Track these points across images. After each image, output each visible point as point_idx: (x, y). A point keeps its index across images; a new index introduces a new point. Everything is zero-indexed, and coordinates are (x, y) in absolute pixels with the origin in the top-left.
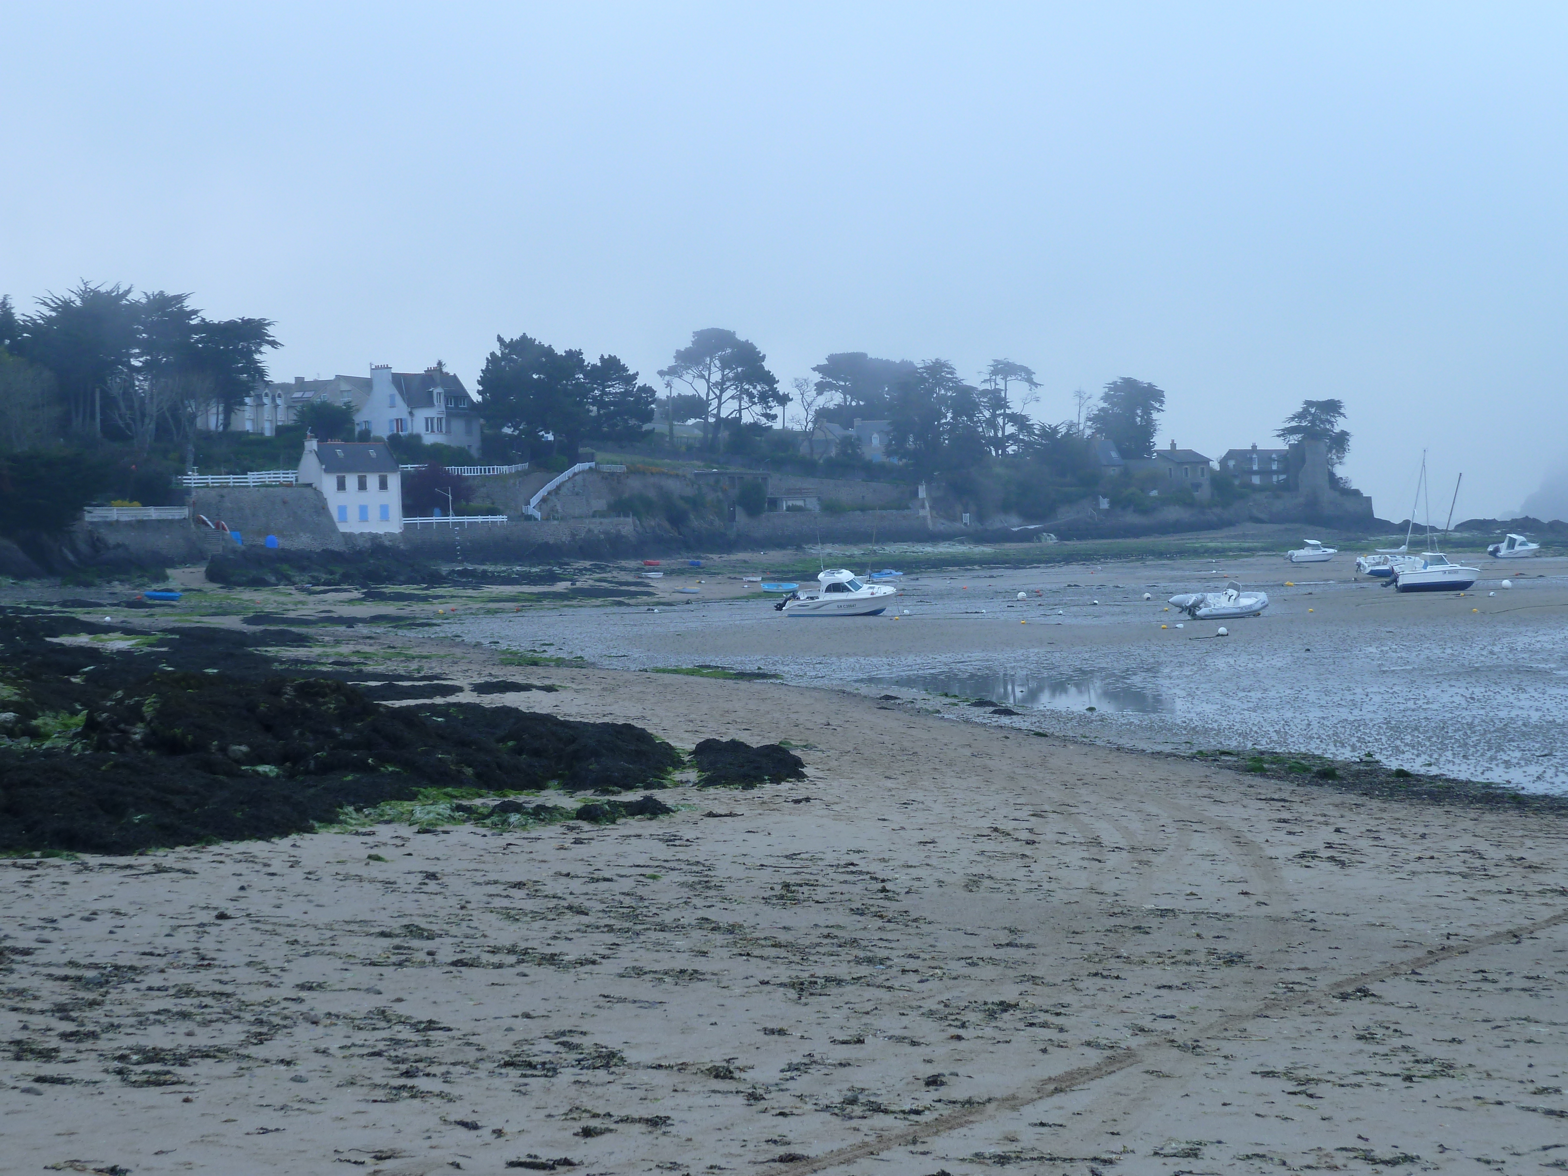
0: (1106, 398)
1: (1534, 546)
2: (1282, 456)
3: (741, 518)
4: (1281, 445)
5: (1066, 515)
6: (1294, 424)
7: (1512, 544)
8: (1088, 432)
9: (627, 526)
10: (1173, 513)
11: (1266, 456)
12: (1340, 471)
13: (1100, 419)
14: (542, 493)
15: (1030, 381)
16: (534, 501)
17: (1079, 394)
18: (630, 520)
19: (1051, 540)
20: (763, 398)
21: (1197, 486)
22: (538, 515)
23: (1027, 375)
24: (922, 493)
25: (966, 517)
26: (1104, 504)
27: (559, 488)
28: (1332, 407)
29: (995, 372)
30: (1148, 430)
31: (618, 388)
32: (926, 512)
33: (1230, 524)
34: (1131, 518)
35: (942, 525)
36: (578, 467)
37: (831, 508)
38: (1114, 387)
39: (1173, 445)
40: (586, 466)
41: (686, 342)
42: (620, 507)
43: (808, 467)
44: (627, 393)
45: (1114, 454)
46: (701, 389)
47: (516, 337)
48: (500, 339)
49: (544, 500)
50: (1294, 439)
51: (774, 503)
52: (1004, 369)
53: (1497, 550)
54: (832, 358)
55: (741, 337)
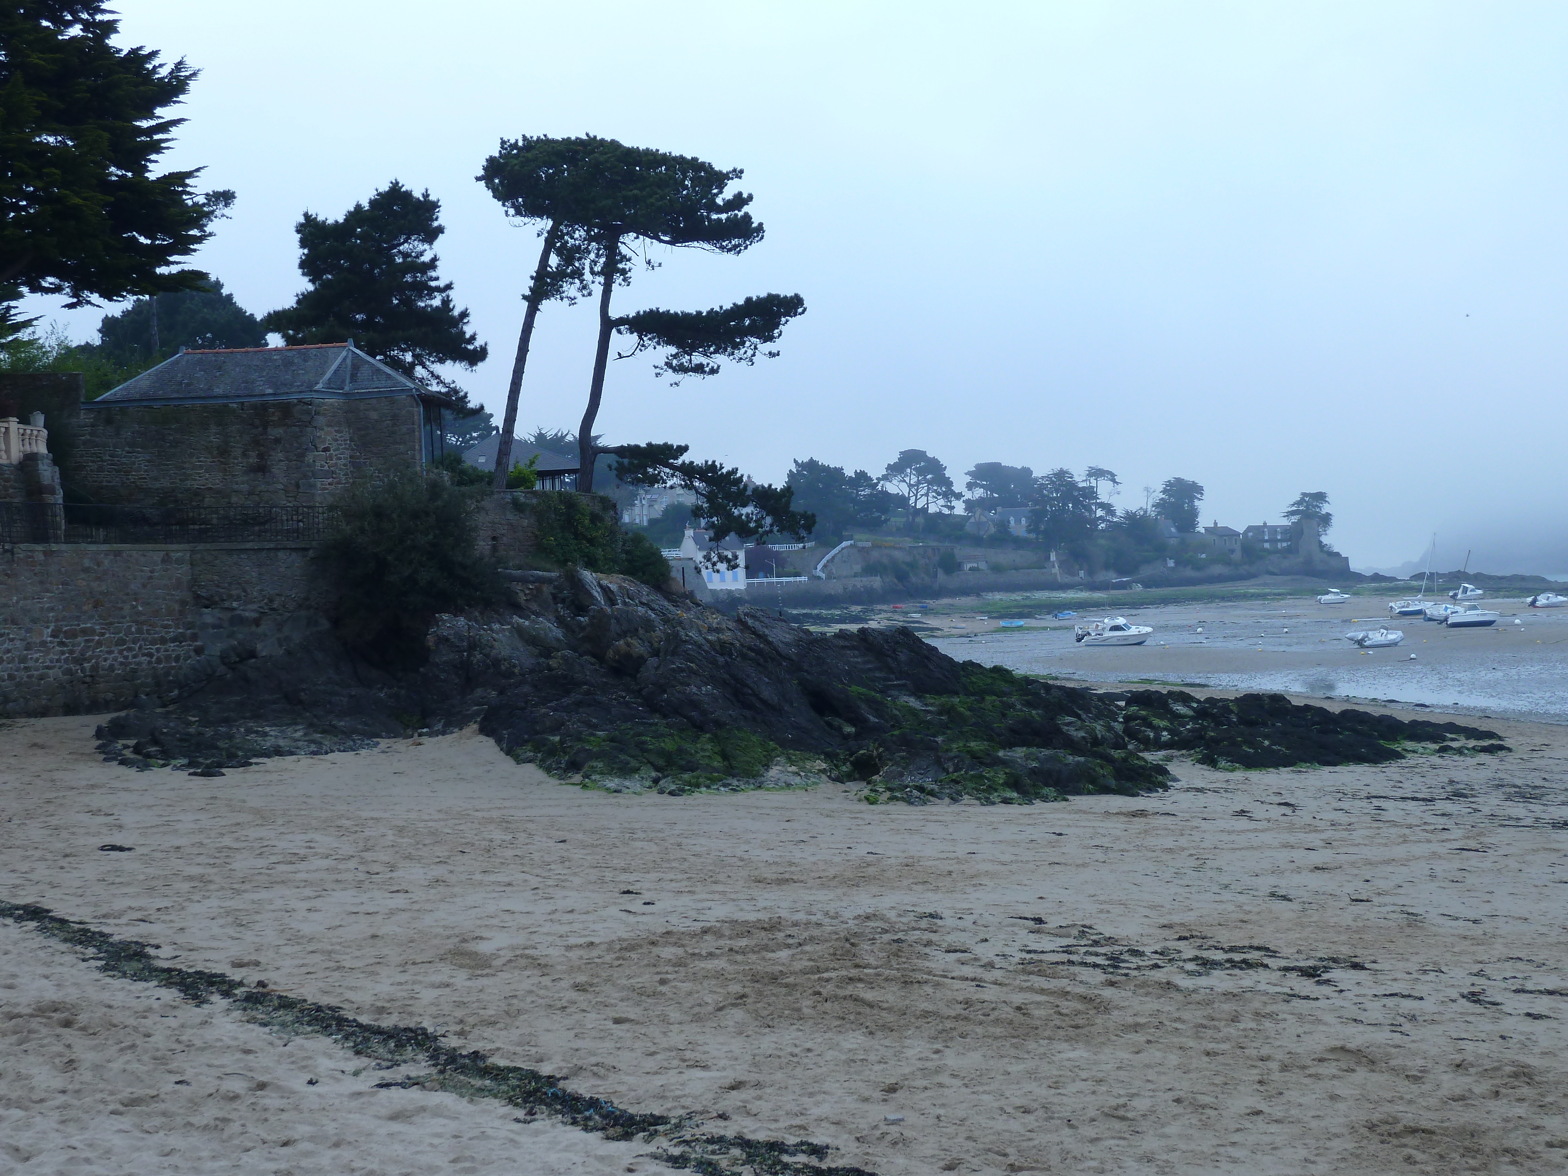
0: (1164, 491)
2: (1285, 530)
3: (941, 577)
4: (1285, 522)
5: (1146, 571)
6: (1294, 508)
8: (1153, 514)
9: (876, 582)
10: (1218, 569)
11: (1273, 529)
12: (1325, 540)
13: (1160, 505)
14: (824, 561)
15: (1114, 481)
16: (820, 567)
18: (878, 578)
19: (1139, 588)
20: (945, 495)
21: (1232, 551)
22: (823, 576)
23: (1112, 477)
24: (1053, 557)
25: (1082, 573)
26: (1171, 563)
27: (833, 558)
28: (1321, 497)
29: (1090, 475)
30: (1193, 514)
31: (868, 491)
32: (1056, 570)
34: (1189, 573)
35: (1068, 579)
36: (844, 544)
37: (996, 569)
38: (1169, 484)
39: (1216, 523)
40: (848, 543)
41: (894, 459)
42: (870, 570)
44: (871, 495)
45: (1173, 530)
47: (806, 460)
48: (795, 461)
49: (825, 566)
50: (1295, 519)
51: (959, 566)
52: (1097, 473)
54: (979, 467)
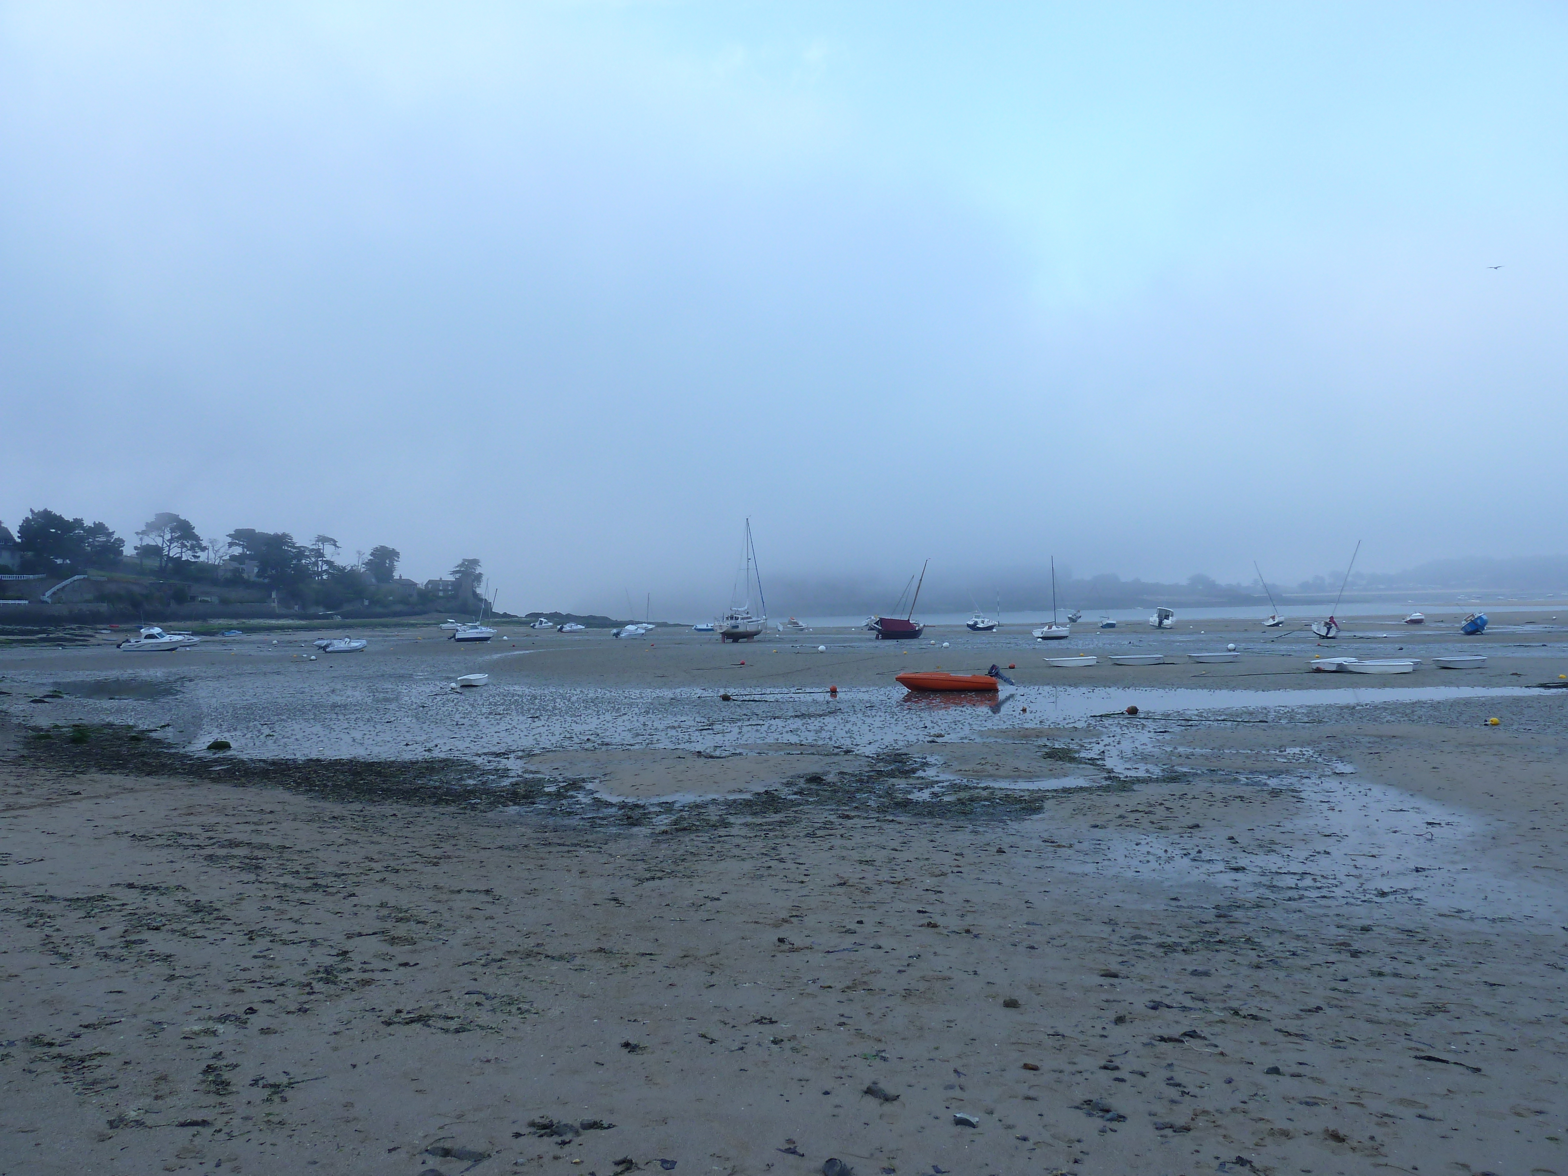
0: (372, 554)
1: (551, 624)
2: (453, 583)
3: (174, 606)
4: (452, 578)
5: (347, 608)
6: (458, 569)
7: (541, 622)
8: (363, 570)
9: (103, 607)
10: (399, 608)
11: (446, 583)
12: (478, 591)
13: (368, 564)
14: (54, 589)
15: (335, 545)
16: (48, 593)
17: (359, 552)
18: (105, 604)
19: (338, 619)
20: (192, 548)
21: (411, 596)
22: (49, 601)
23: (334, 543)
24: (274, 595)
25: (296, 607)
26: (366, 603)
27: (64, 587)
28: (475, 562)
29: (318, 541)
30: (391, 569)
31: (103, 539)
32: (275, 605)
33: (425, 613)
34: (379, 610)
35: (284, 611)
36: (76, 577)
37: (224, 601)
38: (376, 550)
39: (400, 576)
40: (82, 577)
41: (151, 519)
42: (101, 598)
43: (215, 582)
44: (108, 541)
45: (373, 580)
46: (159, 542)
47: (42, 510)
48: (31, 510)
49: (54, 593)
50: (458, 575)
51: (193, 598)
52: (323, 539)
53: (534, 625)
54: (236, 531)
55: (182, 517)
